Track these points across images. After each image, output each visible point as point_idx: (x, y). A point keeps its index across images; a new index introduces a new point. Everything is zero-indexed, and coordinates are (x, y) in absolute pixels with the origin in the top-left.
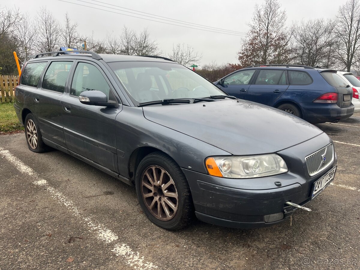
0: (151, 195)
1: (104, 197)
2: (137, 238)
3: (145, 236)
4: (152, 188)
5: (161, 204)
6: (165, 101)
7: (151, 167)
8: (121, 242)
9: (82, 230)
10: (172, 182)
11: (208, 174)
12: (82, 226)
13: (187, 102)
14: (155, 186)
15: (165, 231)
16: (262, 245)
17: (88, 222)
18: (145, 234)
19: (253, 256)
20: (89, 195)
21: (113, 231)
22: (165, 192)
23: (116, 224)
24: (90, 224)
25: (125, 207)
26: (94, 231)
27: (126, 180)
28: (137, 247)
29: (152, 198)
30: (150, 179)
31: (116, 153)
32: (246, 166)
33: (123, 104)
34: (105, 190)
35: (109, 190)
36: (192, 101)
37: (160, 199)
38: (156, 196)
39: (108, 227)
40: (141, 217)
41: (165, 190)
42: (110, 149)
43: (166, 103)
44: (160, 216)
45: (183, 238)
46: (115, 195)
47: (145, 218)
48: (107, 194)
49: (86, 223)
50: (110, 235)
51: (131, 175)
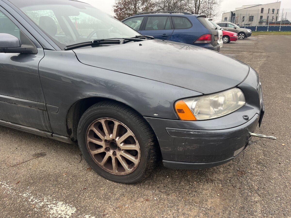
0: (102, 150)
1: (36, 161)
2: (98, 203)
3: (107, 198)
4: (102, 144)
5: (117, 160)
6: (95, 41)
7: (99, 121)
8: (81, 213)
9: (25, 210)
10: (129, 133)
11: (179, 119)
12: (23, 206)
13: (116, 42)
14: (106, 141)
15: (125, 186)
16: (222, 177)
17: (29, 197)
18: (106, 194)
19: (221, 190)
20: (15, 162)
21: (66, 201)
22: (121, 145)
23: (65, 191)
24: (32, 201)
25: (67, 168)
26: (41, 208)
27: (64, 138)
28: (104, 215)
29: (103, 154)
30: (99, 134)
31: (46, 109)
32: (215, 104)
33: (44, 48)
34: (34, 153)
35: (39, 151)
36: (122, 41)
37: (114, 154)
38: (109, 150)
39: (58, 199)
40: (91, 176)
41: (121, 143)
42: (35, 105)
43: (97, 44)
44: (115, 171)
45: (148, 189)
46: (48, 156)
47: (96, 176)
48: (38, 157)
49: (27, 201)
50: (63, 208)
51: (69, 132)
